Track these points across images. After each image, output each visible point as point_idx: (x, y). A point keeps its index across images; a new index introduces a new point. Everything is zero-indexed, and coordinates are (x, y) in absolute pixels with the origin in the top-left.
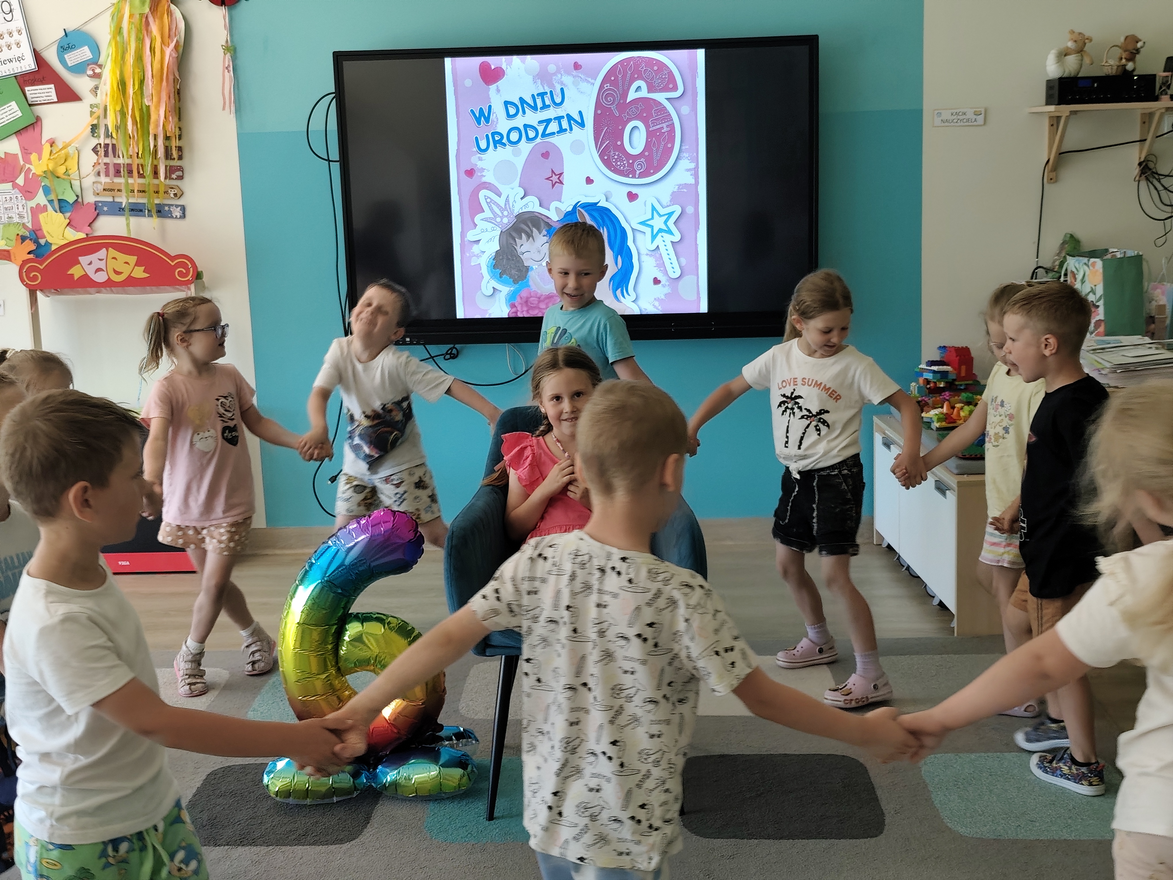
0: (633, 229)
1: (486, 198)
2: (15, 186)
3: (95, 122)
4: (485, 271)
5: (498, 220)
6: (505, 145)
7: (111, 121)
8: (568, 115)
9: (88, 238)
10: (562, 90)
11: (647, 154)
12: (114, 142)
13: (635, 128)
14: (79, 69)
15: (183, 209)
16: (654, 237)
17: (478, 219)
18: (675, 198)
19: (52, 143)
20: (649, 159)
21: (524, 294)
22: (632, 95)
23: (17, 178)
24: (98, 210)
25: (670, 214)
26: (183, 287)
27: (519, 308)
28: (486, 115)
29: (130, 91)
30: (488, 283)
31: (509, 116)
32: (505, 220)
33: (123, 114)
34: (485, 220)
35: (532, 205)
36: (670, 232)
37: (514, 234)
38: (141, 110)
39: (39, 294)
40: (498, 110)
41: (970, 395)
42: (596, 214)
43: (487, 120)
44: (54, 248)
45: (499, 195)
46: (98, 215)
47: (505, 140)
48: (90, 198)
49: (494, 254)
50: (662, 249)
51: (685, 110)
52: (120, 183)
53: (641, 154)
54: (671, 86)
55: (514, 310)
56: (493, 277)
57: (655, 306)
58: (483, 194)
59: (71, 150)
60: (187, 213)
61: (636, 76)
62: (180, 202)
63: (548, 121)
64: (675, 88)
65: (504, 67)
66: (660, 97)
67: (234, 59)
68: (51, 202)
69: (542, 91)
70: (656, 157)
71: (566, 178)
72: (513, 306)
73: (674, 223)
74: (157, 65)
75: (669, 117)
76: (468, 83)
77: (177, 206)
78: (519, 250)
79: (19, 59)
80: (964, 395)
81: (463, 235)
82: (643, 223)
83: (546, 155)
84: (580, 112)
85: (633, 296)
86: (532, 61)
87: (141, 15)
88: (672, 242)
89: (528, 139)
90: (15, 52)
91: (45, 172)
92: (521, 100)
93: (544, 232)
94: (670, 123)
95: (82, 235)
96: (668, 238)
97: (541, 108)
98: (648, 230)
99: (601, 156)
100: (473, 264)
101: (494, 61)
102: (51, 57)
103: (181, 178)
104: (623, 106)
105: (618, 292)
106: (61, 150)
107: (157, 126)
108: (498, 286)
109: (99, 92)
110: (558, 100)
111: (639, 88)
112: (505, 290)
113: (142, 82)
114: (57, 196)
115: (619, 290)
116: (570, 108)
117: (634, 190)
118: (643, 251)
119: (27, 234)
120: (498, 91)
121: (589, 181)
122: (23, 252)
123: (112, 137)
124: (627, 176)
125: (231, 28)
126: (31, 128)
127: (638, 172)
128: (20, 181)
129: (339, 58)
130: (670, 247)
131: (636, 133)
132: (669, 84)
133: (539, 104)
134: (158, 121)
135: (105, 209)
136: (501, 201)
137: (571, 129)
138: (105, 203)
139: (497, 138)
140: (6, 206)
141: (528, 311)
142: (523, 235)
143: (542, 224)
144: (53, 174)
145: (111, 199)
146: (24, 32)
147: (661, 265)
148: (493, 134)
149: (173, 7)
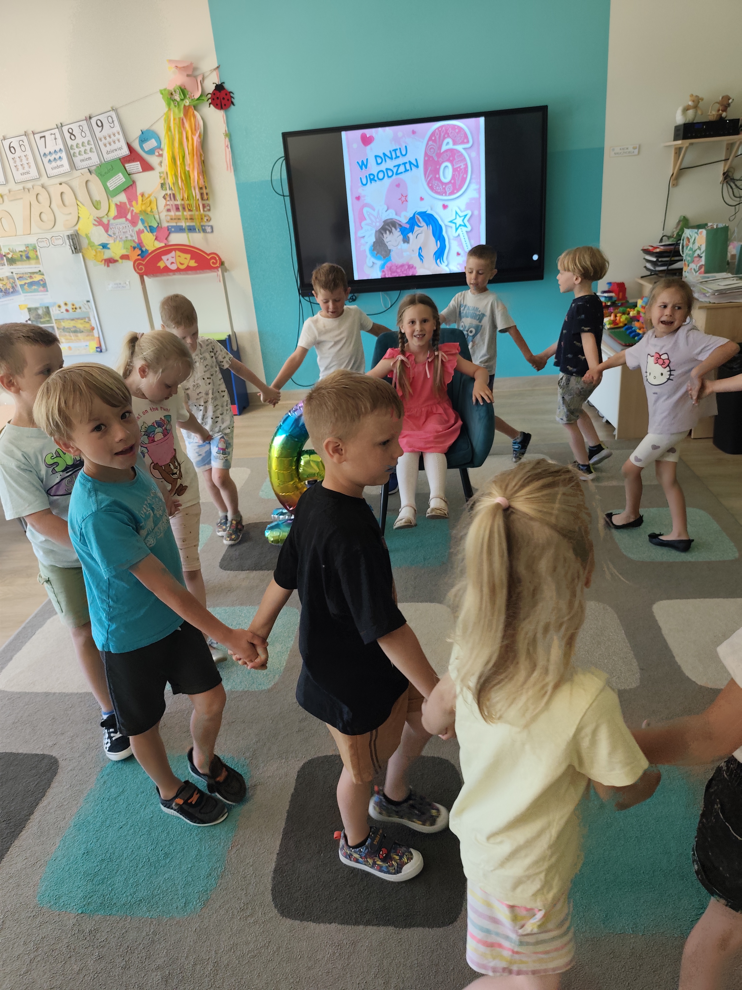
0: (446, 226)
1: (367, 212)
2: (127, 219)
3: (162, 182)
4: (368, 253)
5: (374, 224)
6: (376, 181)
7: (170, 180)
8: (410, 161)
9: (166, 246)
10: (406, 147)
11: (453, 181)
12: (174, 192)
13: (446, 167)
14: (151, 152)
15: (212, 227)
16: (457, 229)
17: (363, 224)
18: (469, 206)
19: (142, 195)
20: (454, 185)
21: (389, 264)
22: (444, 148)
23: (127, 215)
24: (169, 231)
25: (466, 216)
26: (216, 270)
27: (386, 272)
28: (365, 163)
29: (178, 163)
30: (370, 259)
31: (378, 164)
32: (378, 224)
33: (176, 176)
34: (368, 224)
35: (391, 215)
36: (465, 226)
37: (383, 232)
38: (185, 173)
39: (145, 277)
40: (372, 162)
41: (624, 309)
42: (426, 218)
43: (366, 167)
44: (150, 252)
45: (374, 210)
46: (170, 233)
47: (376, 178)
48: (165, 224)
49: (372, 244)
50: (461, 236)
51: (473, 154)
52: (180, 215)
53: (450, 182)
54: (465, 141)
55: (384, 274)
56: (373, 256)
57: (458, 268)
58: (366, 210)
59: (152, 198)
60: (214, 230)
61: (446, 136)
62: (211, 223)
63: (399, 166)
64: (468, 142)
65: (374, 135)
66: (460, 148)
67: (231, 140)
68: (145, 227)
69: (395, 148)
70: (458, 183)
71: (409, 198)
72: (383, 271)
73: (469, 221)
74: (190, 147)
75: (464, 159)
76: (355, 146)
77: (209, 226)
78: (385, 240)
79: (120, 149)
80: (621, 309)
81: (356, 233)
82: (451, 222)
83: (398, 186)
84: (416, 160)
85: (446, 263)
86: (389, 130)
87: (180, 118)
88: (467, 232)
89: (389, 177)
90: (118, 145)
91: (140, 211)
92: (384, 154)
93: (398, 230)
94: (465, 163)
95: (163, 245)
96: (464, 229)
97: (395, 158)
98: (454, 225)
99: (428, 184)
100: (361, 249)
101: (369, 132)
102: (136, 146)
103: (209, 210)
104: (439, 155)
105: (438, 261)
106: (147, 198)
107: (194, 181)
108: (375, 261)
109: (162, 164)
110: (404, 153)
111: (448, 143)
112: (379, 263)
113: (184, 157)
114: (148, 224)
115: (439, 260)
116: (410, 157)
117: (446, 203)
118: (451, 237)
119: (136, 245)
120: (371, 149)
121: (422, 199)
122: (135, 255)
123: (172, 189)
124: (442, 195)
125: (228, 123)
126: (131, 187)
127: (448, 193)
128: (129, 217)
129: (285, 136)
130: (465, 234)
131: (447, 170)
132: (465, 140)
133: (394, 156)
134: (194, 179)
135: (173, 230)
136: (375, 213)
137: (411, 169)
138: (172, 227)
139: (372, 177)
140: (124, 231)
141: (391, 274)
142: (387, 232)
143: (397, 226)
144: (144, 212)
145: (175, 224)
146: (121, 133)
147: (461, 245)
148: (370, 175)
149: (196, 112)
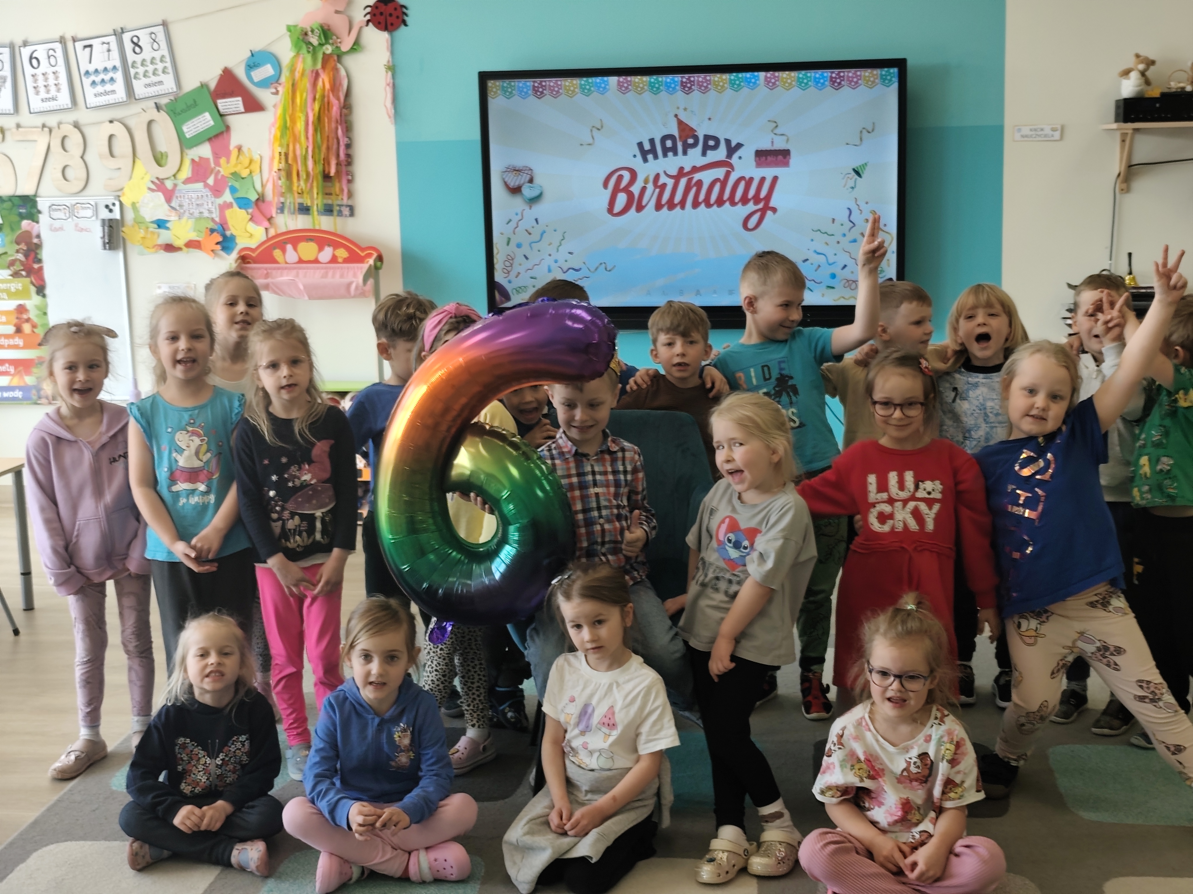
2: (206, 185)
14: (264, 85)
15: (352, 208)
19: (239, 149)
23: (207, 178)
48: (270, 197)
59: (254, 155)
60: (356, 211)
62: (350, 202)
67: (394, 76)
68: (235, 199)
77: (346, 206)
91: (231, 174)
102: (240, 73)
106: (247, 154)
114: (241, 194)
119: (215, 227)
122: (212, 243)
125: (392, 51)
126: (221, 135)
128: (211, 181)
129: (484, 77)
140: (198, 202)
144: (238, 176)
